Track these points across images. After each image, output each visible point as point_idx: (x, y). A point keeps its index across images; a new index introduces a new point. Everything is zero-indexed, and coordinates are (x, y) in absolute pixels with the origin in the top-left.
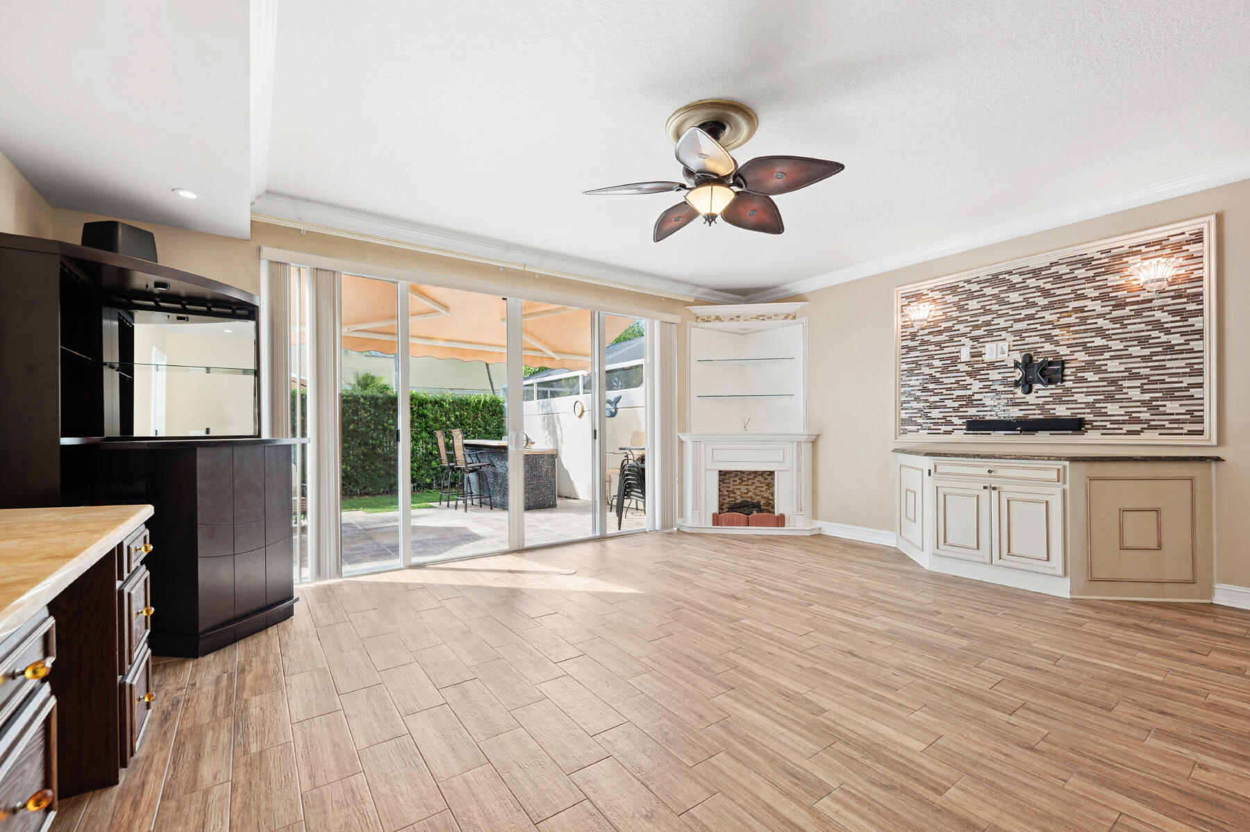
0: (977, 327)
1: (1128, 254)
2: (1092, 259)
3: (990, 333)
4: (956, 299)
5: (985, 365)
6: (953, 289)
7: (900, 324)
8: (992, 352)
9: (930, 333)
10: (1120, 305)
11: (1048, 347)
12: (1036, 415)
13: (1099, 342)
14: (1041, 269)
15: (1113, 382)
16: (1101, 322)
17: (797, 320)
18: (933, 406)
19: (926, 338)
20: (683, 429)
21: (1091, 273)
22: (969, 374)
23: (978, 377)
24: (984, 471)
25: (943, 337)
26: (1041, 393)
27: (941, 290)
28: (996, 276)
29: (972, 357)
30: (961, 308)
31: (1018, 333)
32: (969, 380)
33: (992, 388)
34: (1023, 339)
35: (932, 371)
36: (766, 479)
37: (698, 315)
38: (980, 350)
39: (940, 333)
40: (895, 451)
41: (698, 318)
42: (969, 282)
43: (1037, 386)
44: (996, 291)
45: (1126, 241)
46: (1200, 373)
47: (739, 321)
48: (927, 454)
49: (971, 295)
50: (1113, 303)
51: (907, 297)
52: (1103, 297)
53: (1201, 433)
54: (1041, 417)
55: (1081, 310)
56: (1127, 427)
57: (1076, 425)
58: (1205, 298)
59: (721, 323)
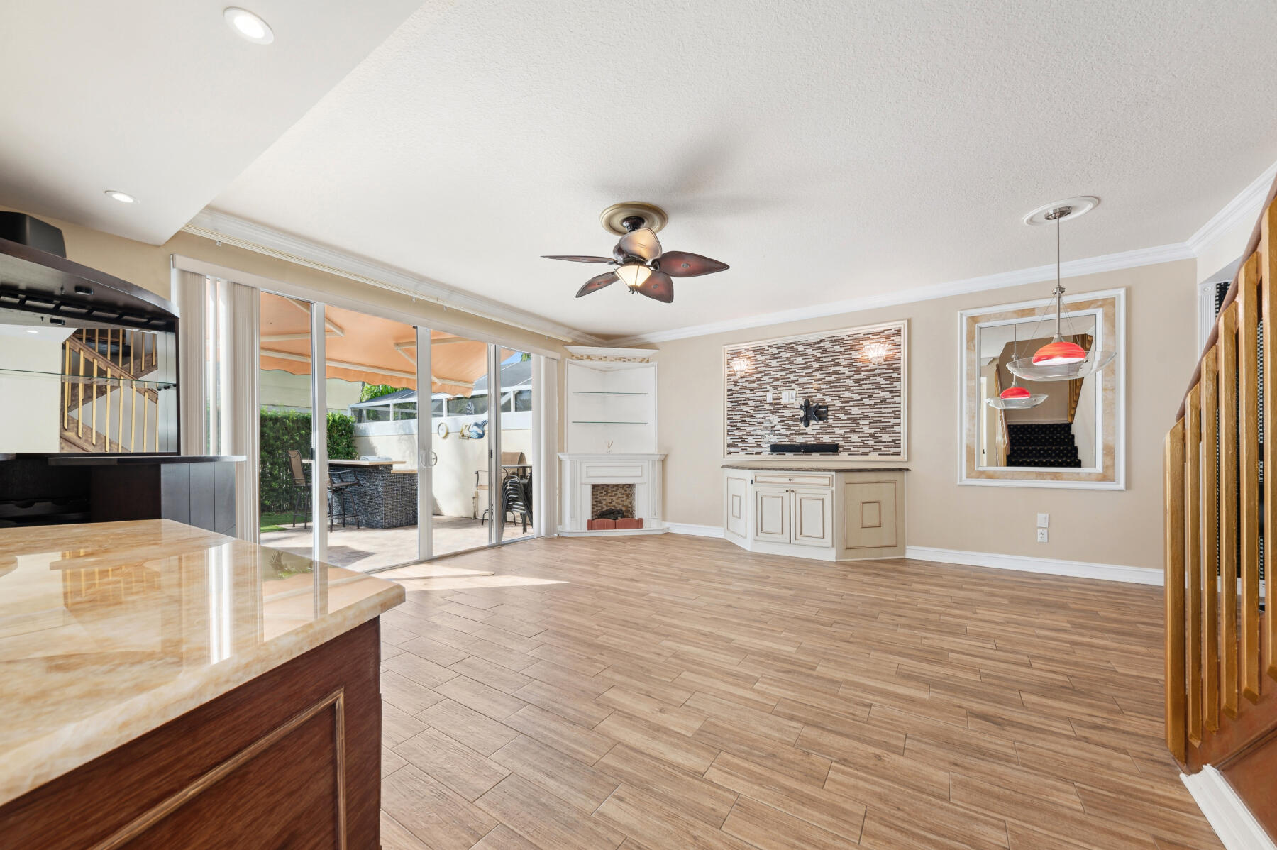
0: (776, 379)
1: (863, 339)
2: (843, 340)
3: (784, 384)
4: (764, 358)
5: (781, 406)
6: (761, 351)
7: (727, 373)
8: (787, 397)
9: (747, 381)
10: (858, 372)
11: (819, 396)
12: (812, 441)
13: (847, 394)
14: (815, 343)
15: (855, 421)
16: (848, 381)
17: (649, 364)
18: (749, 434)
19: (744, 384)
20: (562, 450)
21: (843, 349)
22: (773, 412)
23: (778, 414)
24: (786, 480)
25: (755, 385)
26: (815, 426)
27: (754, 351)
28: (788, 344)
29: (774, 399)
30: (767, 365)
31: (802, 385)
32: (772, 417)
33: (786, 422)
34: (804, 389)
35: (748, 409)
36: (626, 491)
37: (574, 353)
38: (779, 395)
39: (753, 381)
40: (723, 467)
41: (573, 356)
42: (771, 347)
43: (812, 422)
44: (788, 355)
45: (861, 331)
46: (898, 417)
47: (606, 360)
48: (750, 469)
49: (773, 357)
50: (854, 369)
51: (731, 354)
52: (849, 365)
53: (898, 454)
54: (815, 443)
55: (837, 373)
56: (862, 450)
57: (833, 449)
58: (902, 370)
59: (592, 362)
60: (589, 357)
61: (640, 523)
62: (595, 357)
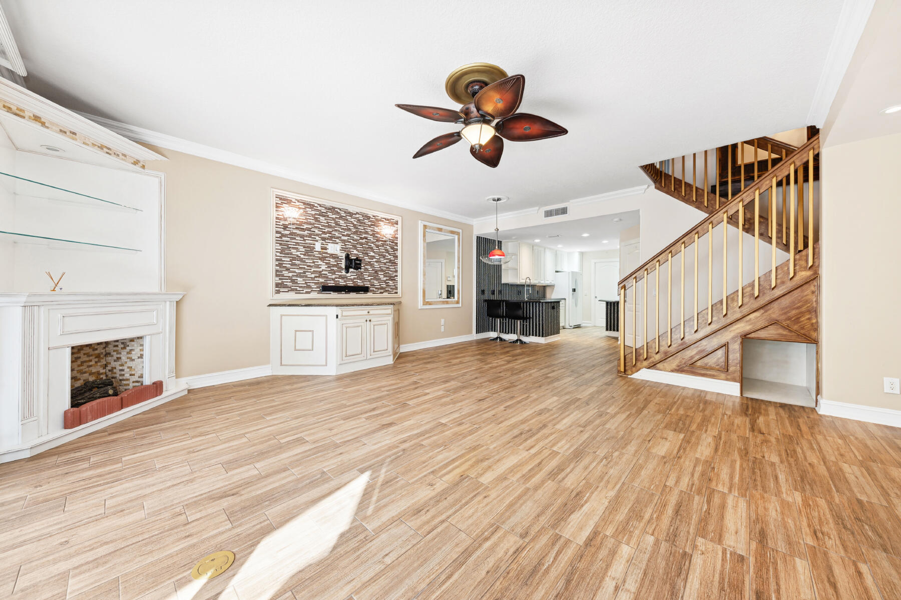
0: (324, 233)
1: (381, 220)
2: (370, 217)
3: (331, 238)
4: (313, 213)
5: (329, 255)
6: (311, 206)
7: (275, 215)
8: (334, 249)
9: (297, 228)
10: (378, 241)
11: (355, 252)
12: (350, 284)
13: (372, 254)
14: (353, 214)
15: (376, 272)
16: (372, 245)
17: (146, 171)
18: (299, 275)
19: (295, 231)
21: (370, 223)
22: (320, 259)
23: (325, 261)
24: (366, 312)
25: (306, 233)
26: (352, 274)
27: (304, 203)
28: (334, 208)
29: (322, 249)
30: (316, 219)
31: (344, 241)
32: (320, 262)
33: (332, 268)
34: (345, 245)
35: (298, 253)
38: (325, 246)
39: (303, 230)
40: (270, 305)
42: (320, 205)
43: (351, 270)
44: (334, 216)
45: (381, 215)
46: (396, 271)
49: (322, 214)
50: (376, 238)
51: (281, 199)
52: (373, 235)
53: (396, 293)
54: (352, 285)
55: (366, 238)
57: (365, 290)
58: (399, 244)
60: (36, 118)
61: (157, 388)
62: (53, 124)
